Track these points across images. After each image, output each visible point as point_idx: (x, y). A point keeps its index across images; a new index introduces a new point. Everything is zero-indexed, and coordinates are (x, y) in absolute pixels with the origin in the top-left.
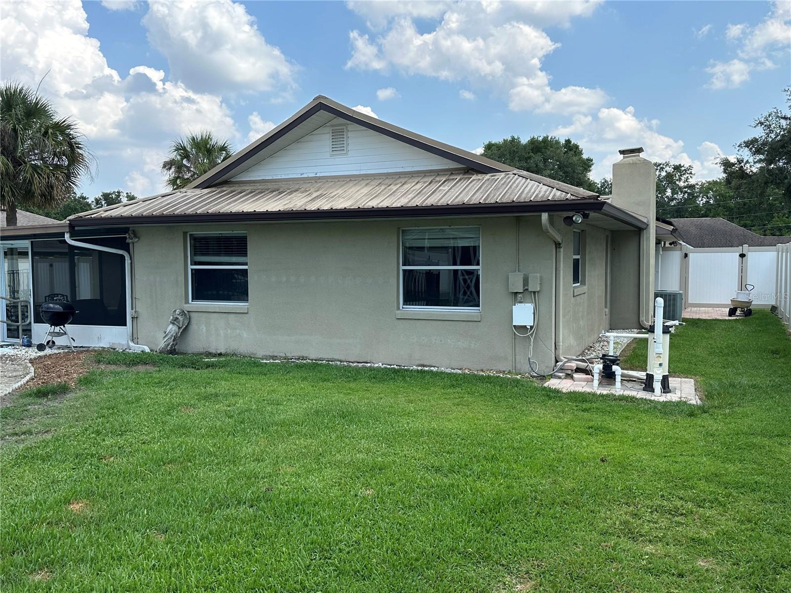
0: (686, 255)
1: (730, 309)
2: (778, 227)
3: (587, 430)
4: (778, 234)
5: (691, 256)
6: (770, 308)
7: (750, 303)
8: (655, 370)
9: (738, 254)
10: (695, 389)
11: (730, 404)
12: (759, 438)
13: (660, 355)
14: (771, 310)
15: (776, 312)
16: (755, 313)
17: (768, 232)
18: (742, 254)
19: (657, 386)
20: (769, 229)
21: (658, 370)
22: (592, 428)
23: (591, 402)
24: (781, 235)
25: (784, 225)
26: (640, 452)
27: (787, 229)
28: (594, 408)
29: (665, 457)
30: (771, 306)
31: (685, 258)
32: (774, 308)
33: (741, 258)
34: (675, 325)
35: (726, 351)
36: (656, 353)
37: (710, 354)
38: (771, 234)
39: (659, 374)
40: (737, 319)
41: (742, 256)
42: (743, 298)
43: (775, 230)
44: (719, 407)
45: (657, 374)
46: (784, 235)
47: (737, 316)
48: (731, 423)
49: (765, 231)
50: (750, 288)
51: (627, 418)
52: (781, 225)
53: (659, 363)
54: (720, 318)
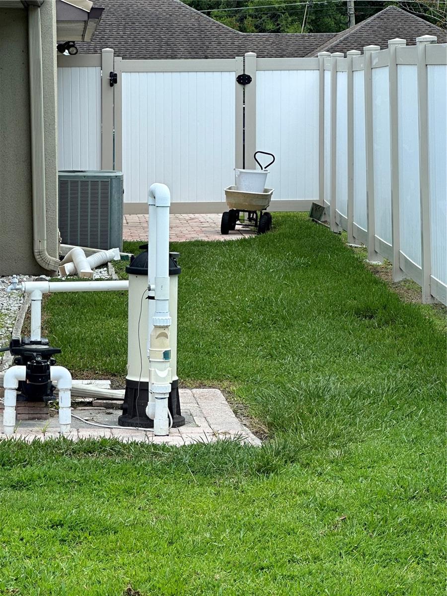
0: (113, 79)
1: (225, 214)
2: (269, 9)
3: (52, 532)
4: (270, 26)
5: (126, 80)
6: (309, 209)
7: (266, 197)
8: (153, 369)
9: (233, 77)
10: (235, 412)
11: (333, 438)
12: (429, 504)
13: (166, 331)
14: (311, 216)
15: (323, 219)
16: (279, 224)
17: (248, 22)
18: (244, 75)
19: (158, 409)
20: (250, 16)
21: (162, 370)
22: (62, 525)
23: (24, 462)
24: (278, 31)
25: (283, 5)
26: (200, 564)
27: (291, 15)
28: (40, 478)
29: (262, 569)
30: (311, 205)
31: (112, 85)
32: (317, 210)
33: (240, 87)
34: (112, 261)
35: (258, 318)
36: (156, 327)
37: (225, 326)
38: (257, 27)
39: (164, 379)
40: (245, 240)
41: (244, 80)
42: (251, 186)
43: (264, 17)
44: (314, 446)
45: (158, 378)
46: (283, 31)
47: (240, 232)
48: (357, 480)
49: (241, 20)
50: (264, 160)
51: (128, 492)
52: (277, 6)
53: (164, 350)
54: (206, 239)
